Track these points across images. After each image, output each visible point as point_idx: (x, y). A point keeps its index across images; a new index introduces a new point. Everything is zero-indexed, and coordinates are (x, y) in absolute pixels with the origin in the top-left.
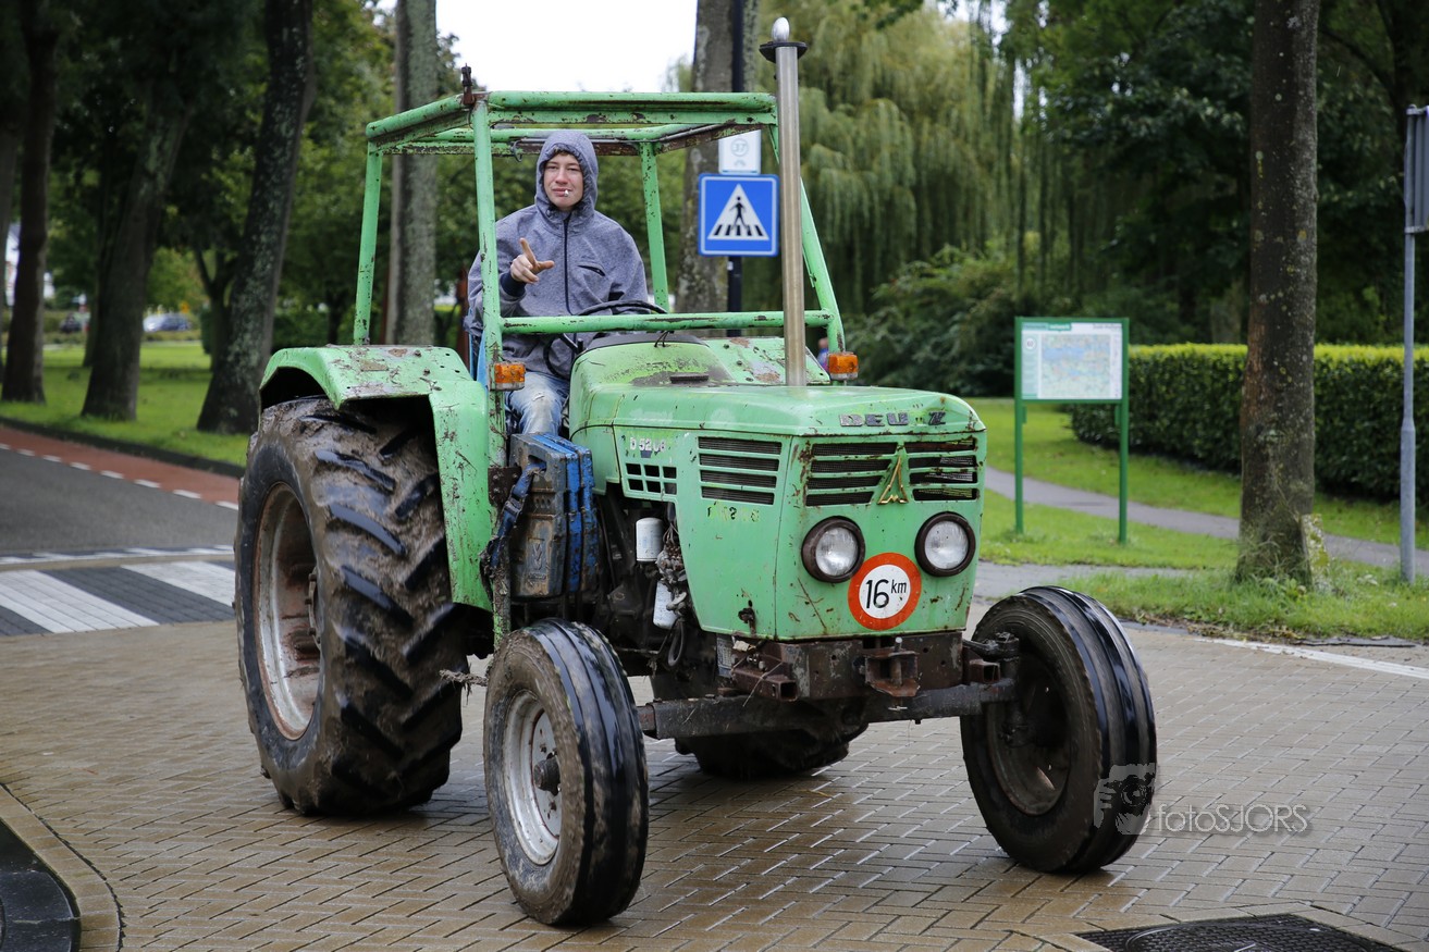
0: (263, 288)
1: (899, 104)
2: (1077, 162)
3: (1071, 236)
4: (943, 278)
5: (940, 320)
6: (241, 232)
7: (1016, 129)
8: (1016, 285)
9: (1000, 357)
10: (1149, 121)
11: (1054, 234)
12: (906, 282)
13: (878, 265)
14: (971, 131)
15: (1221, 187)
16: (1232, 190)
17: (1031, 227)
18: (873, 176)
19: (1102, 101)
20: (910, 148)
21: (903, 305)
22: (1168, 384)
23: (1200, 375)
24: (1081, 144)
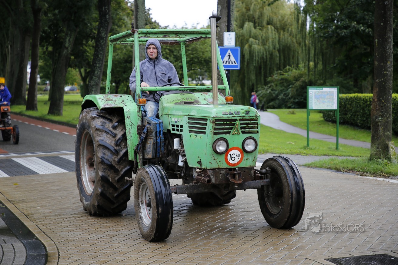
0: (97, 79)
1: (274, 27)
2: (325, 42)
3: (323, 63)
4: (287, 75)
5: (286, 87)
6: (91, 63)
7: (307, 33)
8: (307, 77)
9: (303, 98)
10: (345, 31)
11: (318, 63)
12: (276, 76)
13: (268, 72)
14: (294, 34)
15: (365, 49)
16: (369, 50)
17: (311, 61)
18: (267, 47)
19: (332, 25)
20: (277, 39)
21: (275, 83)
22: (350, 105)
23: (359, 102)
24: (326, 37)
